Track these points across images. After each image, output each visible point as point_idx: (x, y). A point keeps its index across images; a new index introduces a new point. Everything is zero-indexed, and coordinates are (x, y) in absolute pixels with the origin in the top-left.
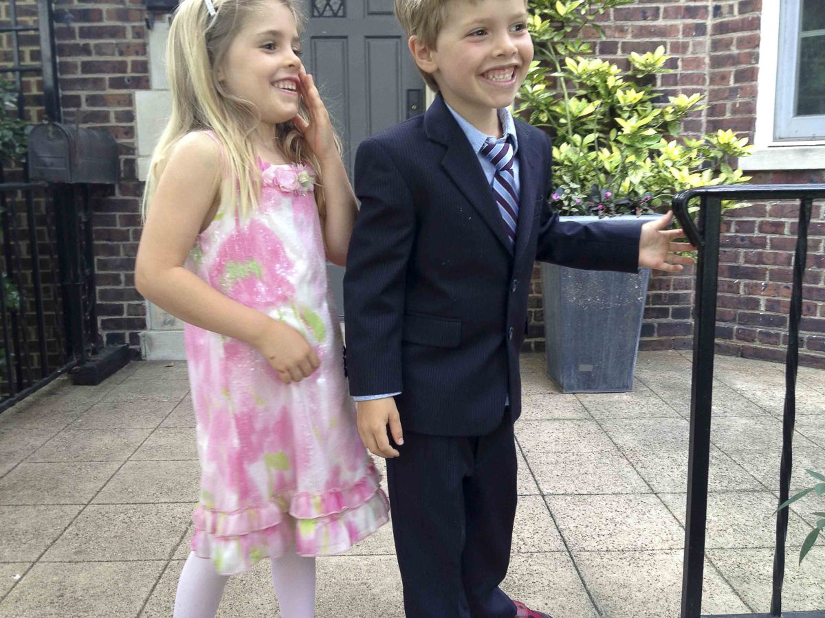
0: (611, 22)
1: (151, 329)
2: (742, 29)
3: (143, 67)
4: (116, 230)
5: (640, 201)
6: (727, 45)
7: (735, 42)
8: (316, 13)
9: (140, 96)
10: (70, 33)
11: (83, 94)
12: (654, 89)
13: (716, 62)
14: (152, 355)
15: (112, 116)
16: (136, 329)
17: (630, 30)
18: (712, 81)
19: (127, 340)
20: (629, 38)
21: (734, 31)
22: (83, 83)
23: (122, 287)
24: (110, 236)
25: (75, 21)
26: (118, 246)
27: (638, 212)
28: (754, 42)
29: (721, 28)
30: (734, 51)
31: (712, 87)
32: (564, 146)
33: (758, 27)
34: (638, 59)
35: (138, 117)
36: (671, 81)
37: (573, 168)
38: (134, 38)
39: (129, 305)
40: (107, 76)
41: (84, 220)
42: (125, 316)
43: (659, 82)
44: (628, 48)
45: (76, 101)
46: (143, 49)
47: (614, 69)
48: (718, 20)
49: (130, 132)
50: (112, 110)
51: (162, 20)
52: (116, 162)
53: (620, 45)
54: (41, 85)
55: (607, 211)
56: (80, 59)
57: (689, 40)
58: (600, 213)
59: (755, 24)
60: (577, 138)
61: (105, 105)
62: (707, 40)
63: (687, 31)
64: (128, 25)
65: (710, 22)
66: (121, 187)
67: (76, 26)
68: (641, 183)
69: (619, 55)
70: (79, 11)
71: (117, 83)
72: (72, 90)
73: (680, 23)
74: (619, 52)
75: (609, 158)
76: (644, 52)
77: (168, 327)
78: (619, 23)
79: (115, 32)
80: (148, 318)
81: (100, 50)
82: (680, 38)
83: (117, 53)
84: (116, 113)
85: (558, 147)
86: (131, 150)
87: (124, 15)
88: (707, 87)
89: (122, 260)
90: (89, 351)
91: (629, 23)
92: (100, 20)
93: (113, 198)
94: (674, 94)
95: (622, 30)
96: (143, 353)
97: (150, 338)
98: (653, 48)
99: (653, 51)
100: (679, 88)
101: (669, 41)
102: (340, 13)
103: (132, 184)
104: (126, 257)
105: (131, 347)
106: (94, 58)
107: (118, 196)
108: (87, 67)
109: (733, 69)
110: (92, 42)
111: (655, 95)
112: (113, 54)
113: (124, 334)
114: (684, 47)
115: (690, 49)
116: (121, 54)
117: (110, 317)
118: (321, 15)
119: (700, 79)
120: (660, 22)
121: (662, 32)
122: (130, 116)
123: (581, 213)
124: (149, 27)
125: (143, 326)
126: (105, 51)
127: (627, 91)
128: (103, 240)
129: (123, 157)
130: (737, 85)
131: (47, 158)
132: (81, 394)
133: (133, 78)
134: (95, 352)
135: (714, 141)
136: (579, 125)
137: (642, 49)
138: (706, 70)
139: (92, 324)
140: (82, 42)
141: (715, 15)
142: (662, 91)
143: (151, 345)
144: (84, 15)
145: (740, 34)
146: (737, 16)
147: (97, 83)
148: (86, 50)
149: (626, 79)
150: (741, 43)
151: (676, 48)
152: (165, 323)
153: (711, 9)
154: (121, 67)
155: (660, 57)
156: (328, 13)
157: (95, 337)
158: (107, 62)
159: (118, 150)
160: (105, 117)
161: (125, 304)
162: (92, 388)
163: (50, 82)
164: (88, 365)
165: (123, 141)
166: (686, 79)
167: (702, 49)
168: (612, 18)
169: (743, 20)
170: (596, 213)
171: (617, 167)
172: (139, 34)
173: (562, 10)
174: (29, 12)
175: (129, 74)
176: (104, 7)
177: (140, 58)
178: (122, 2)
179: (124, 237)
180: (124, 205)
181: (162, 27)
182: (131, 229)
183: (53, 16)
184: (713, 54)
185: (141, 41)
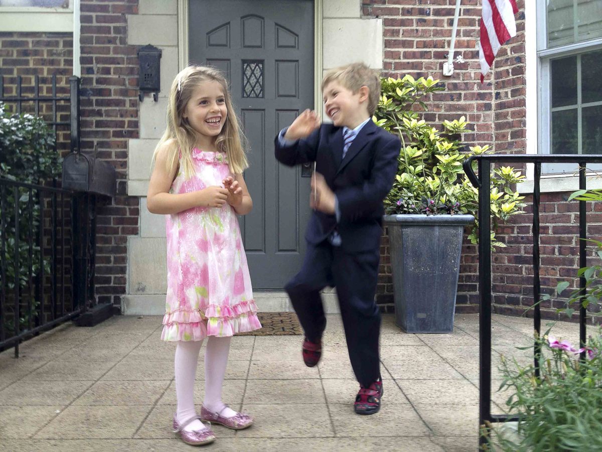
0: (431, 102)
1: (129, 294)
2: (514, 106)
3: (136, 124)
4: (111, 228)
5: (453, 206)
6: (505, 116)
7: (510, 114)
8: (245, 95)
9: (132, 142)
10: (90, 103)
11: (95, 140)
12: (460, 142)
13: (499, 127)
14: (128, 311)
15: (113, 155)
16: (118, 293)
17: (443, 107)
18: (497, 139)
19: (112, 301)
20: (442, 112)
21: (509, 107)
22: (96, 134)
23: (111, 265)
24: (106, 231)
25: (94, 95)
26: (111, 238)
27: (452, 212)
28: (523, 114)
29: (501, 106)
30: (510, 119)
31: (497, 142)
32: (404, 175)
33: (524, 105)
34: (449, 124)
35: (130, 156)
36: (471, 138)
37: (409, 187)
38: (130, 106)
39: (115, 277)
40: (111, 130)
41: (91, 218)
42: (112, 284)
43: (463, 139)
44: (442, 117)
45: (90, 145)
46: (136, 114)
47: (434, 130)
48: (499, 101)
49: (124, 165)
50: (113, 151)
51: (148, 96)
52: (114, 184)
53: (437, 116)
54: (66, 137)
55: (432, 212)
56: (95, 119)
57: (481, 113)
58: (428, 212)
59: (522, 103)
60: (412, 168)
61: (109, 147)
62: (492, 113)
63: (479, 108)
64: (127, 99)
65: (493, 102)
66: (115, 200)
67: (94, 98)
68: (453, 195)
69: (437, 122)
70: (96, 89)
71: (117, 134)
72: (88, 137)
73: (474, 103)
74: (437, 120)
75: (432, 182)
76: (452, 120)
77: (141, 292)
78: (436, 102)
79: (118, 103)
80: (127, 286)
81: (108, 114)
82: (475, 112)
83: (119, 116)
84: (116, 152)
85: (400, 175)
86: (124, 175)
87: (125, 93)
88: (494, 142)
89: (113, 247)
90: (88, 305)
91: (443, 103)
92: (110, 95)
93: (110, 206)
94: (473, 145)
95: (438, 107)
96: (122, 310)
97: (128, 300)
98: (458, 117)
99: (458, 120)
100: (475, 142)
101: (468, 113)
102: (261, 95)
103: (123, 198)
104: (115, 245)
105: (114, 306)
106: (104, 118)
107: (114, 205)
108: (99, 124)
109: (510, 131)
110: (104, 109)
111: (461, 146)
112: (117, 116)
113: (110, 297)
114: (478, 117)
115: (482, 118)
116: (122, 116)
117: (102, 285)
118: (248, 96)
119: (489, 137)
120: (462, 102)
121: (463, 108)
122: (125, 155)
123: (415, 213)
124: (141, 100)
125: (123, 291)
126: (111, 114)
127: (443, 143)
128: (101, 233)
129: (118, 180)
130: (512, 140)
131: (73, 174)
132: (83, 332)
133: (128, 131)
134: (91, 306)
135: (499, 173)
136: (413, 162)
137: (451, 118)
138: (493, 132)
139: (91, 290)
140: (96, 108)
141: (496, 99)
142: (465, 144)
143: (128, 305)
144: (100, 92)
145: (513, 109)
146: (510, 99)
147: (105, 134)
149: (441, 136)
150: (514, 114)
151: (472, 118)
152: (138, 290)
153: (494, 95)
154: (121, 124)
155: (462, 122)
156: (253, 95)
157: (92, 298)
158: (112, 121)
159: (116, 175)
160: (109, 155)
161: (112, 276)
162: (90, 328)
163: (75, 133)
164: (87, 313)
165: (119, 170)
166: (480, 137)
167: (490, 118)
168: (432, 99)
169: (514, 101)
170: (425, 213)
171: (438, 187)
172: (134, 104)
173: (400, 93)
174: (63, 90)
175: (126, 128)
176: (112, 88)
177: (134, 119)
178: (124, 84)
179: (115, 231)
180: (117, 211)
181: (148, 100)
182: (121, 226)
183: (80, 93)
184: (496, 122)
185: (135, 108)
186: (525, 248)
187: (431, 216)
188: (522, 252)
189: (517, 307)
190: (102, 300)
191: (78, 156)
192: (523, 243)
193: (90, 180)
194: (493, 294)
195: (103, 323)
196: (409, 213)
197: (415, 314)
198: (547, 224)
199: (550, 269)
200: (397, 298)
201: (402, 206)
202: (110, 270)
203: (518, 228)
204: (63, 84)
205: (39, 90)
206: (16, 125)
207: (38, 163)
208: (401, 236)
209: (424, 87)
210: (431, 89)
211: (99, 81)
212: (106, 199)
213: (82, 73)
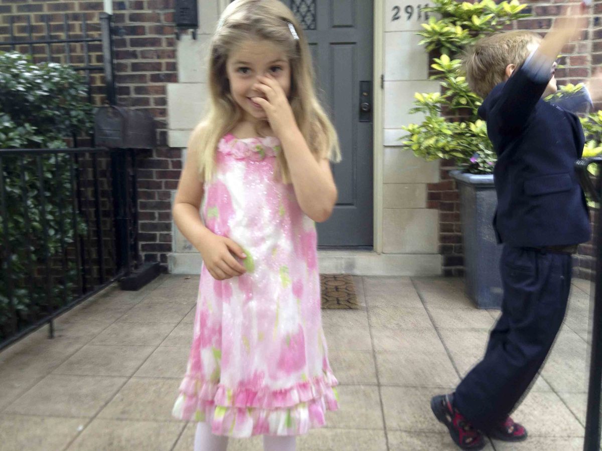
1: (175, 252)
3: (173, 67)
9: (171, 87)
10: (123, 43)
13: (596, 59)
14: (175, 270)
15: (152, 102)
16: (164, 251)
19: (159, 259)
22: (132, 78)
23: (156, 221)
24: (149, 185)
25: (128, 34)
26: (154, 193)
35: (169, 102)
36: (563, 74)
38: (167, 46)
39: (161, 235)
40: (148, 73)
41: (131, 174)
42: (158, 242)
45: (126, 91)
46: (173, 54)
48: (598, 28)
49: (164, 113)
50: (152, 97)
51: (186, 33)
52: (154, 134)
54: (103, 79)
56: (129, 61)
57: (576, 43)
61: (147, 93)
62: (589, 43)
64: (163, 37)
65: (591, 30)
66: (157, 152)
67: (128, 38)
71: (155, 78)
72: (123, 83)
77: (187, 250)
79: (155, 42)
81: (144, 55)
83: (155, 57)
86: (164, 125)
87: (160, 30)
89: (156, 202)
90: (132, 266)
93: (152, 159)
94: (565, 83)
97: (174, 258)
100: (567, 79)
102: (313, 26)
103: (164, 149)
104: (159, 201)
106: (139, 60)
107: (155, 157)
108: (135, 67)
110: (139, 49)
113: (156, 255)
114: (572, 49)
115: (577, 50)
117: (147, 243)
119: (584, 72)
122: (164, 102)
124: (178, 38)
125: (169, 249)
126: (147, 56)
128: (144, 188)
131: (107, 130)
132: (127, 297)
133: (166, 74)
134: (136, 267)
138: (589, 65)
139: (135, 248)
140: (131, 49)
141: (595, 25)
143: (175, 263)
144: (133, 30)
147: (142, 78)
148: (134, 55)
151: (566, 49)
152: (185, 248)
153: (592, 20)
154: (157, 67)
157: (136, 257)
158: (148, 63)
159: (155, 125)
160: (147, 102)
161: (158, 233)
162: (134, 293)
163: (109, 76)
164: (132, 276)
165: (159, 119)
166: (573, 72)
167: (586, 49)
168: (515, 27)
172: (171, 43)
174: (96, 28)
175: (164, 71)
176: (147, 24)
177: (172, 60)
178: (159, 21)
179: (158, 186)
180: (159, 164)
181: (186, 38)
182: (164, 180)
183: (113, 31)
184: (594, 53)
185: (171, 48)
190: (149, 258)
193: (125, 135)
195: (149, 285)
196: (485, 173)
197: (489, 289)
201: (477, 164)
202: (155, 227)
204: (96, 20)
208: (475, 199)
209: (507, 14)
210: (516, 15)
211: (133, 18)
212: (147, 152)
213: (114, 9)
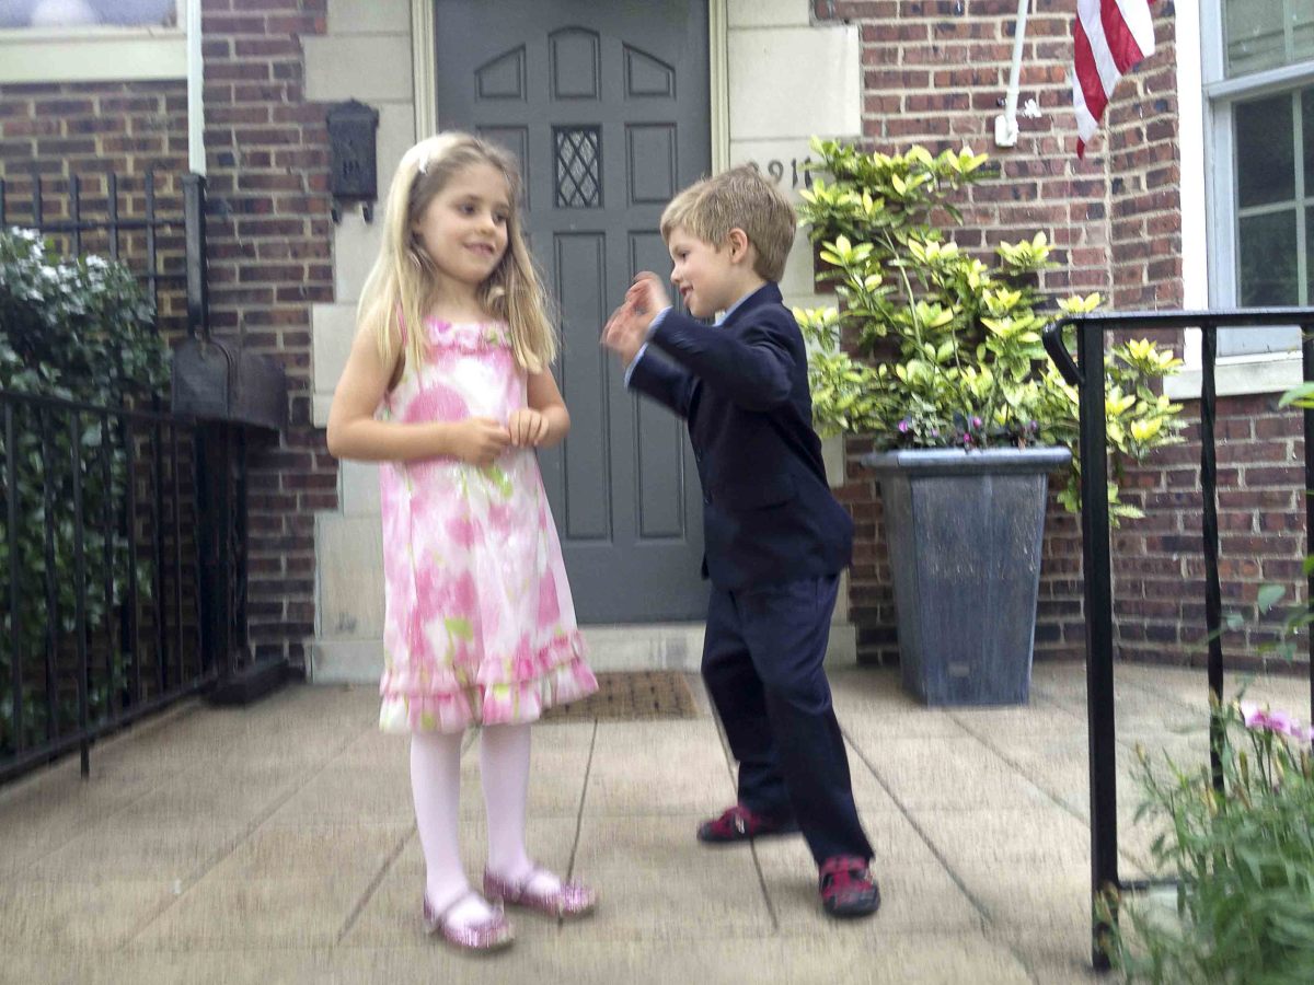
0: (970, 204)
1: (321, 637)
2: (1154, 208)
3: (327, 273)
4: (280, 497)
5: (1022, 430)
6: (1135, 230)
7: (1145, 226)
8: (561, 202)
9: (320, 313)
10: (227, 229)
11: (240, 311)
12: (1035, 291)
13: (1120, 254)
14: (321, 672)
15: (280, 339)
16: (298, 636)
17: (997, 214)
18: (1117, 279)
19: (286, 654)
20: (996, 225)
21: (1143, 210)
22: (242, 295)
23: (283, 575)
24: (268, 503)
25: (235, 213)
26: (279, 518)
27: (1021, 443)
28: (1174, 225)
29: (1124, 209)
30: (1146, 237)
31: (1118, 288)
32: (913, 365)
33: (1177, 203)
34: (1010, 252)
35: (316, 340)
36: (1060, 281)
37: (925, 391)
39: (292, 603)
40: (274, 286)
41: (237, 477)
42: (284, 619)
43: (1042, 282)
44: (994, 238)
45: (230, 319)
46: (326, 250)
47: (977, 265)
48: (1120, 198)
49: (304, 360)
50: (280, 331)
51: (352, 209)
52: (283, 401)
53: (983, 235)
54: (176, 304)
55: (977, 443)
56: (236, 264)
57: (1082, 225)
58: (967, 446)
59: (1173, 200)
60: (929, 348)
61: (271, 324)
62: (1106, 224)
63: (1077, 214)
64: (307, 220)
65: (1108, 201)
66: (286, 435)
67: (236, 219)
68: (1023, 405)
69: (984, 246)
70: (240, 200)
71: (286, 295)
72: (223, 303)
73: (1066, 203)
74: (984, 242)
75: (976, 380)
76: (1018, 242)
77: (344, 634)
78: (982, 205)
79: (287, 228)
80: (317, 620)
81: (266, 251)
82: (1069, 224)
83: (289, 255)
84: (285, 334)
85: (904, 365)
86: (304, 383)
87: (302, 205)
88: (1111, 287)
89: (283, 537)
90: (233, 663)
91: (995, 205)
92: (269, 211)
93: (276, 450)
94: (1066, 296)
95: (985, 214)
96: (308, 672)
97: (319, 650)
98: (1030, 236)
99: (1031, 241)
100: (1071, 289)
101: (1052, 227)
102: (595, 201)
103: (302, 431)
104: (289, 534)
105: (291, 665)
106: (258, 261)
107: (283, 447)
108: (247, 274)
109: (1145, 262)
110: (256, 241)
111: (1038, 300)
112: (286, 257)
113: (281, 645)
114: (1075, 235)
115: (1084, 236)
116: (295, 256)
117: (263, 621)
118: (568, 204)
119: (1100, 277)
120: (1039, 203)
121: (1042, 216)
122: (305, 339)
123: (939, 445)
124: (336, 218)
125: (309, 630)
126: (270, 252)
127: (998, 292)
128: (260, 510)
129: (292, 394)
130: (1153, 283)
131: (196, 383)
134: (240, 665)
135: (1125, 355)
136: (933, 335)
137: (1014, 238)
138: (1108, 265)
140: (239, 240)
141: (1114, 192)
142: (1048, 295)
143: (320, 659)
144: (248, 206)
145: (1152, 215)
146: (1145, 191)
147: (261, 295)
148: (248, 251)
149: (994, 277)
150: (1153, 226)
151: (1062, 236)
152: (341, 628)
153: (1108, 184)
154: (296, 273)
155: (1040, 248)
156: (578, 201)
158: (275, 268)
159: (285, 383)
160: (270, 340)
161: (285, 600)
162: (237, 713)
163: (196, 295)
164: (233, 681)
165: (294, 372)
166: (1080, 278)
167: (1100, 237)
168: (971, 197)
169: (1154, 197)
170: (961, 446)
171: (989, 389)
172: (321, 229)
173: (901, 186)
174: (168, 204)
175: (306, 281)
176: (275, 195)
177: (321, 262)
178: (300, 187)
179: (289, 504)
180: (291, 460)
181: (353, 220)
182: (299, 494)
183: (206, 208)
184: (1116, 243)
185: (323, 239)
186: (1186, 517)
187: (976, 453)
188: (1180, 526)
189: (1170, 647)
190: (262, 651)
191: (204, 345)
192: (1181, 506)
193: (231, 396)
194: (1116, 620)
195: (267, 702)
196: (926, 447)
197: (945, 667)
198: (1234, 465)
199: (1241, 564)
200: (903, 633)
201: (911, 433)
202: (278, 587)
203: (1169, 474)
204: (168, 190)
205: (118, 204)
206: (71, 281)
207: (120, 362)
208: (910, 497)
209: (954, 172)
210: (970, 176)
211: (245, 182)
212: (269, 436)
213: (208, 165)
